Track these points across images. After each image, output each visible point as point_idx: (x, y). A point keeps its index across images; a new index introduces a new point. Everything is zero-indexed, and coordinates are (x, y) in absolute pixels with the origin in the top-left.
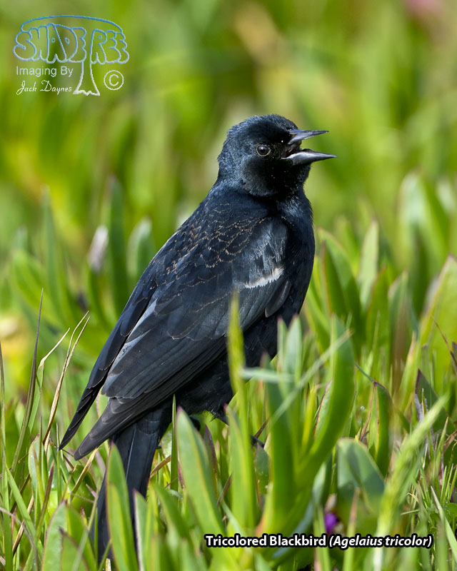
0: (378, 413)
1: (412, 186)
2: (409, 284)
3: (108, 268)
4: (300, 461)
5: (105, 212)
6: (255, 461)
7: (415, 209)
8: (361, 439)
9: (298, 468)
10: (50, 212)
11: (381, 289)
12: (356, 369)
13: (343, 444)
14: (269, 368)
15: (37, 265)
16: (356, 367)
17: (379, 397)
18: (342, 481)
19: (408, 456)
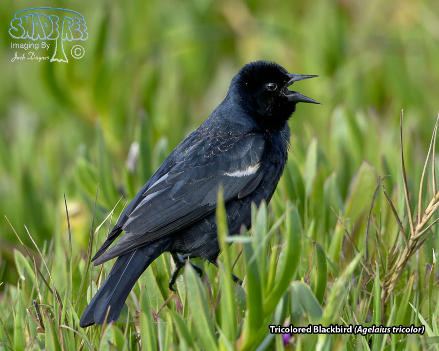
0: (316, 262)
1: (339, 115)
2: (338, 179)
3: (140, 169)
4: (266, 296)
5: (138, 132)
6: (236, 294)
7: (341, 130)
8: (306, 281)
9: (265, 301)
10: (101, 133)
11: (319, 183)
12: (303, 236)
13: (294, 285)
14: (246, 235)
15: (93, 168)
16: (302, 234)
17: (317, 252)
18: (294, 309)
19: (338, 292)
